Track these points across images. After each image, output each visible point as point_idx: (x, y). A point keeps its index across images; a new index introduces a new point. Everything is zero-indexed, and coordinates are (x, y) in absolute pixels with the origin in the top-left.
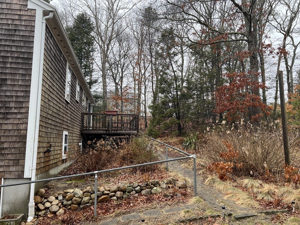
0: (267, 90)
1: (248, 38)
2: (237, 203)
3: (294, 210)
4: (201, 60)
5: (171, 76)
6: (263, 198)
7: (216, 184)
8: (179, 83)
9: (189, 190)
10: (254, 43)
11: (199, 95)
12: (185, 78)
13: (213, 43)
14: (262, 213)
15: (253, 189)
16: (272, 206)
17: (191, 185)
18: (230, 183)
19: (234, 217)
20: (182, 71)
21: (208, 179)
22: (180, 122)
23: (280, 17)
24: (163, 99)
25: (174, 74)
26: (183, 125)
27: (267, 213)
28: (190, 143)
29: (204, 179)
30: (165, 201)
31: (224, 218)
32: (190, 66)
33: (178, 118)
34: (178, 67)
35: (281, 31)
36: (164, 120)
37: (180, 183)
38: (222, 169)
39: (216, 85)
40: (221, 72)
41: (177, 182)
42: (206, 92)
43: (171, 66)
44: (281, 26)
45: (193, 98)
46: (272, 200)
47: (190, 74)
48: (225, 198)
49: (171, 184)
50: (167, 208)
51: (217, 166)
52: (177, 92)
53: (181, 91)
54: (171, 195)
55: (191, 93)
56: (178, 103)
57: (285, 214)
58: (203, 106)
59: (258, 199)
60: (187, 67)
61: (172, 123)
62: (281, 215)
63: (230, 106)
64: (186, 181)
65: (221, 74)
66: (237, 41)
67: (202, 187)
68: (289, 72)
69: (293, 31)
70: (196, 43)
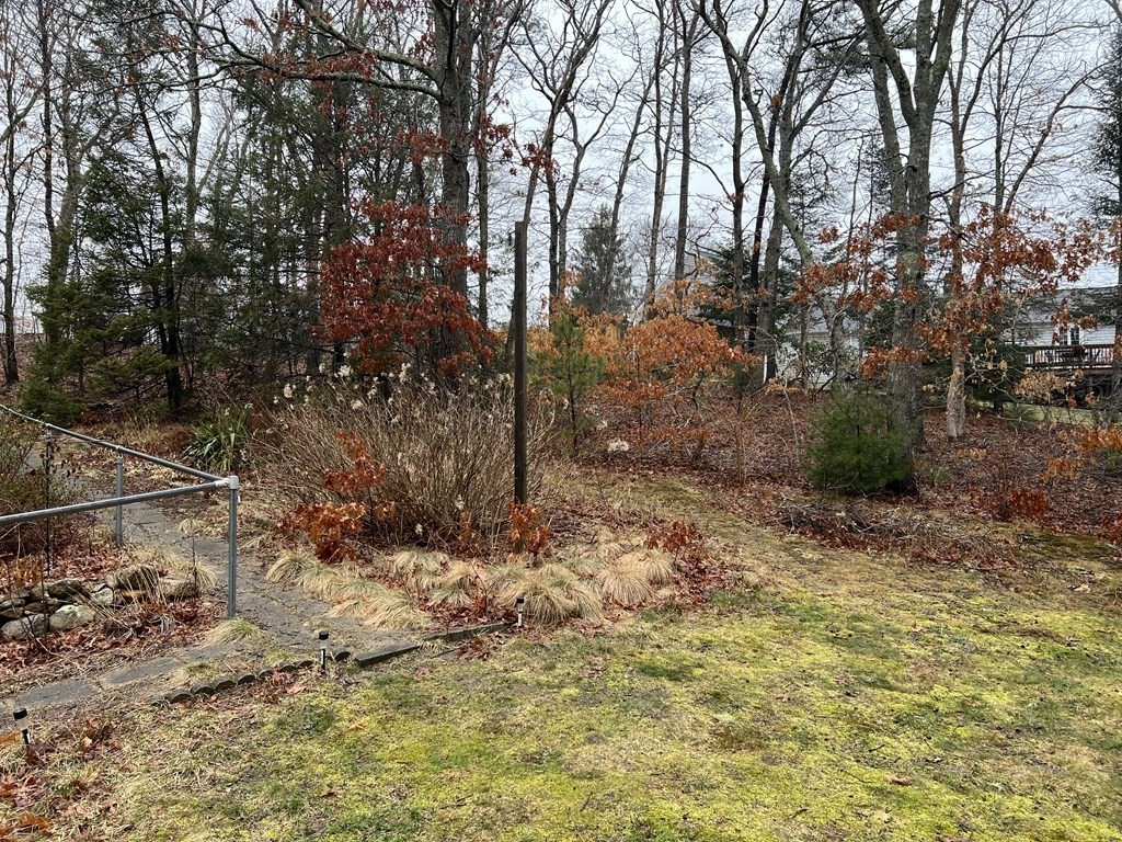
0: (491, 280)
1: (440, 88)
2: (366, 623)
3: (520, 621)
4: (273, 132)
5: (143, 173)
6: (444, 601)
7: (305, 577)
8: (179, 207)
9: (207, 604)
10: (458, 110)
11: (258, 266)
12: (205, 192)
13: (322, 79)
14: (436, 638)
15: (418, 577)
16: (466, 619)
17: (214, 586)
18: (350, 569)
19: (356, 660)
20: (191, 162)
21: (280, 562)
22: (176, 364)
23: (545, 39)
24: (101, 262)
25: (158, 165)
26: (191, 380)
27: (450, 638)
28: (217, 446)
29: (263, 566)
30: (108, 649)
31: (323, 667)
32: (226, 144)
33: (170, 347)
34: (174, 141)
35: (546, 88)
36: (106, 354)
37: (172, 583)
38: (330, 523)
39: (326, 235)
40: (347, 193)
41: (160, 579)
42: (287, 258)
43: (141, 129)
44: (545, 69)
45: (237, 277)
46: (467, 601)
47: (224, 176)
48: (333, 613)
49: (136, 588)
50: (119, 669)
51: (311, 516)
52: (167, 243)
53: (184, 242)
54: (134, 626)
55: (227, 255)
56: (170, 292)
57: (497, 633)
58: (274, 312)
59: (430, 605)
60: (215, 148)
61: (140, 369)
62: (486, 639)
63: (369, 317)
64: (195, 574)
65: (347, 200)
66: (405, 88)
67: (256, 590)
68: (558, 227)
69: (579, 96)
70: (257, 62)
